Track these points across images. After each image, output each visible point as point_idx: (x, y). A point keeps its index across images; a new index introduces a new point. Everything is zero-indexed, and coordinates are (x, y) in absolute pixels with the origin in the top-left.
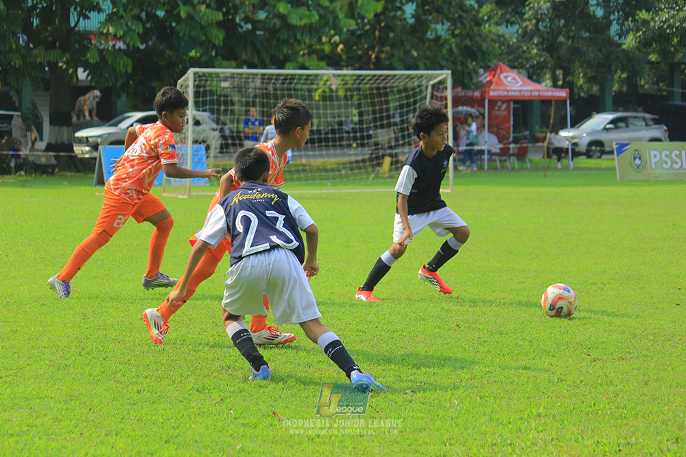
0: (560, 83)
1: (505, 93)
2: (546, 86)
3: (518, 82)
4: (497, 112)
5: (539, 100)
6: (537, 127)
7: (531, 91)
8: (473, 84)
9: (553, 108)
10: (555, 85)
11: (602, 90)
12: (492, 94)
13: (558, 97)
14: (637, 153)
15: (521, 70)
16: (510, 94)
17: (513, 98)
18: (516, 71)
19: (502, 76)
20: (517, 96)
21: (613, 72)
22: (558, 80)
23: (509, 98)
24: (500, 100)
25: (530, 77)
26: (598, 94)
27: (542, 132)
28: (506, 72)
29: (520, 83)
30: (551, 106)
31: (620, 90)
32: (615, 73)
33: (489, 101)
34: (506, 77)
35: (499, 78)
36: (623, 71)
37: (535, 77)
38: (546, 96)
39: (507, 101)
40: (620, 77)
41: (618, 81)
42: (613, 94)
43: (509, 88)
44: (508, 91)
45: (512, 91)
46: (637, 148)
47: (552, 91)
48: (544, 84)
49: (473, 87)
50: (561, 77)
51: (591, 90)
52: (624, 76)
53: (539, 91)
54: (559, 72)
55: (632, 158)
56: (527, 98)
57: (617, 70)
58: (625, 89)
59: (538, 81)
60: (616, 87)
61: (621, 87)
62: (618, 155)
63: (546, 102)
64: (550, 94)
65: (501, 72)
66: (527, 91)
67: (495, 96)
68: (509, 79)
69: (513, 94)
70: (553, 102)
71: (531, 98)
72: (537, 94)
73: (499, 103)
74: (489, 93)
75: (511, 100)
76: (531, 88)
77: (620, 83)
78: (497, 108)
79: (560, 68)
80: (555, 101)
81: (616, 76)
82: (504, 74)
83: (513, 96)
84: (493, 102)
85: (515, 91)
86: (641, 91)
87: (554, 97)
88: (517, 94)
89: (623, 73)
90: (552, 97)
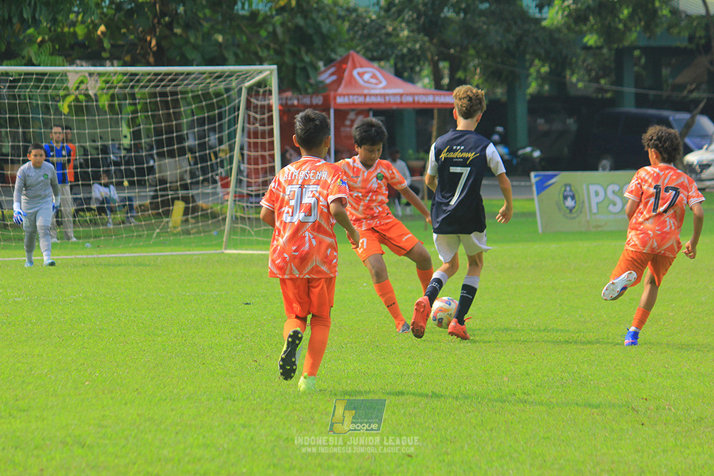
0: (446, 81)
1: (361, 99)
2: (424, 87)
3: (381, 82)
4: (348, 129)
5: (414, 109)
6: (411, 152)
7: (401, 95)
8: (311, 85)
9: (435, 122)
10: (438, 86)
11: (511, 92)
12: (340, 100)
13: (443, 104)
14: (568, 189)
15: (382, 63)
16: (368, 100)
17: (375, 107)
18: (376, 64)
19: (355, 73)
20: (378, 104)
21: (528, 64)
22: (442, 78)
23: (366, 107)
24: (353, 110)
25: (399, 74)
26: (504, 99)
27: (418, 159)
28: (361, 67)
29: (384, 83)
30: (432, 118)
31: (539, 92)
32: (531, 64)
33: (336, 111)
34: (361, 75)
35: (351, 76)
36: (544, 61)
37: (406, 74)
38: (424, 103)
39: (364, 111)
40: (538, 72)
41: (536, 79)
42: (528, 97)
43: (366, 92)
44: (365, 96)
45: (370, 95)
46: (568, 182)
47: (434, 95)
48: (419, 85)
49: (310, 90)
50: (446, 72)
51: (494, 93)
52: (545, 69)
53: (413, 95)
54: (444, 66)
55: (561, 197)
56: (395, 107)
57: (533, 61)
58: (546, 87)
59: (411, 80)
60: (533, 87)
61: (541, 86)
62: (538, 193)
63: (424, 113)
64: (430, 99)
65: (354, 67)
66: (395, 95)
67: (346, 105)
68: (367, 77)
69: (373, 100)
70: (436, 113)
71: (400, 107)
72: (410, 99)
73: (352, 116)
74: (335, 99)
75: (370, 110)
76: (400, 91)
77: (540, 81)
78: (348, 123)
79: (444, 59)
80: (440, 110)
81: (532, 70)
82: (359, 70)
83: (373, 104)
84: (341, 114)
85: (376, 95)
86: (572, 92)
87: (437, 104)
88: (379, 100)
89: (543, 66)
90: (434, 103)
